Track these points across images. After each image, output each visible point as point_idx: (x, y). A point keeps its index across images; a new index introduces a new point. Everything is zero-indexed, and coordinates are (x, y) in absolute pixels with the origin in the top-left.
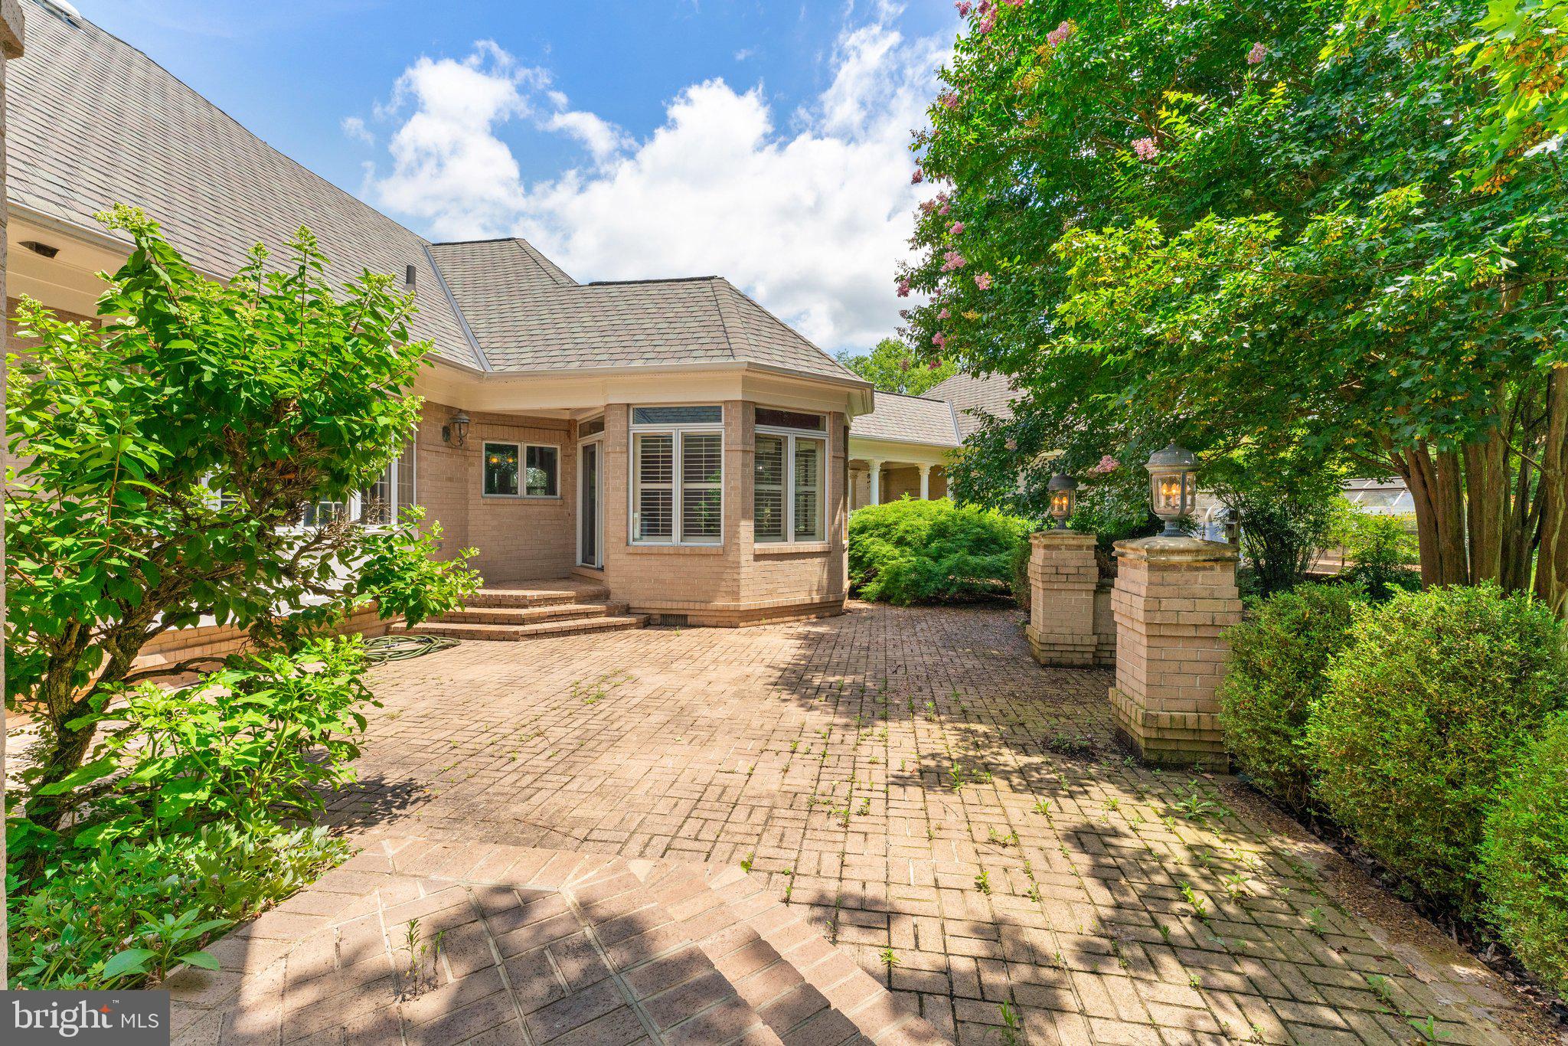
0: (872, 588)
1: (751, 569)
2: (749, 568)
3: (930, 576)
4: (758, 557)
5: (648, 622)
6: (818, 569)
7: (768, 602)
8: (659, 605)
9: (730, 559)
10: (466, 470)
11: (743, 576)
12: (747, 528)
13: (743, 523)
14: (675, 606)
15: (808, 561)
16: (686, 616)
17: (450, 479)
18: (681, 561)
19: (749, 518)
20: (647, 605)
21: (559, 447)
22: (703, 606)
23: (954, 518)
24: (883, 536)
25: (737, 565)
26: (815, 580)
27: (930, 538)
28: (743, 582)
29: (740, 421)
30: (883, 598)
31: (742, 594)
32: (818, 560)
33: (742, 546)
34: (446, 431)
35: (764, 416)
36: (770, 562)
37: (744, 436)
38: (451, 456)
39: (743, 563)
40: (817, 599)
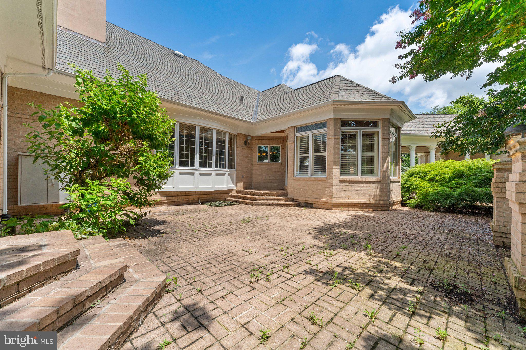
0: (414, 201)
1: (338, 187)
2: (336, 186)
3: (447, 196)
4: (341, 182)
5: (299, 205)
6: (374, 189)
7: (346, 201)
8: (303, 199)
9: (329, 182)
10: (252, 154)
11: (334, 189)
12: (336, 170)
13: (334, 167)
14: (308, 200)
15: (368, 185)
16: (312, 204)
17: (247, 157)
18: (311, 182)
19: (338, 165)
20: (299, 198)
21: (281, 146)
22: (318, 200)
23: (470, 168)
24: (423, 177)
25: (331, 185)
26: (372, 194)
27: (451, 179)
28: (334, 192)
29: (333, 126)
30: (418, 207)
31: (334, 196)
32: (374, 185)
33: (334, 177)
34: (246, 142)
35: (345, 123)
36: (348, 184)
37: (335, 132)
38: (247, 150)
39: (334, 184)
40: (373, 202)
